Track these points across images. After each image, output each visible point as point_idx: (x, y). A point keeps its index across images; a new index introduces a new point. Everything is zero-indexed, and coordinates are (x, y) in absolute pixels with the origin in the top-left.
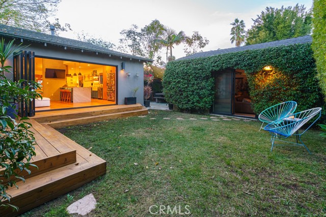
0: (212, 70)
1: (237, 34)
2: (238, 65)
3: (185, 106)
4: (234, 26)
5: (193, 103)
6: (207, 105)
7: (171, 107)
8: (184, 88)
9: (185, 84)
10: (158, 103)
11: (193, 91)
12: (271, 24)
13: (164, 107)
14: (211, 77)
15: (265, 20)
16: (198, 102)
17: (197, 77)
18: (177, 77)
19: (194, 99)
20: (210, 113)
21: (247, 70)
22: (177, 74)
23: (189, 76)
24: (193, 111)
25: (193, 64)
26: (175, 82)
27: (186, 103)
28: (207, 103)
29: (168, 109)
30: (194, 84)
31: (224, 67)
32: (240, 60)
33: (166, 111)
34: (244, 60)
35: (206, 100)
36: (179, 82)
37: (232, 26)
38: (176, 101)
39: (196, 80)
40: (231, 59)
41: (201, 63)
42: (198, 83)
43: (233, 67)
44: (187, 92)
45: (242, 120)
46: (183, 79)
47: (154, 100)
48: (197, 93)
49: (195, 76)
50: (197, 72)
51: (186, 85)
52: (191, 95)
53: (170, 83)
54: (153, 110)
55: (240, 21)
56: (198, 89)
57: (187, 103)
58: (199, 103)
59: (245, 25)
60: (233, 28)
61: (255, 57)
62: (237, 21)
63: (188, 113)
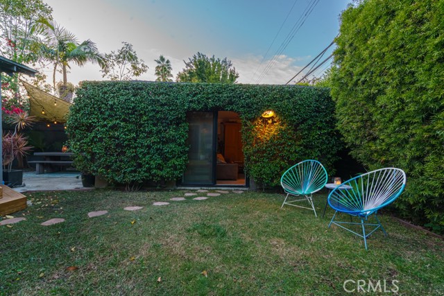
0: (189, 107)
1: (162, 76)
2: (232, 104)
3: (129, 178)
4: (160, 65)
5: (149, 170)
6: (176, 173)
7: (89, 180)
8: (129, 140)
9: (129, 131)
10: (41, 172)
11: (149, 147)
12: (203, 72)
13: (69, 183)
14: (185, 121)
15: (196, 65)
16: (159, 167)
17: (158, 120)
18: (110, 116)
19: (152, 162)
20: (177, 186)
21: (245, 113)
22: (112, 109)
23: (141, 115)
24: (146, 185)
25: (148, 93)
26: (105, 126)
27: (132, 171)
28: (176, 169)
29: (80, 185)
30: (151, 132)
31: (210, 106)
32: (234, 97)
33: (77, 191)
34: (240, 97)
35: (177, 163)
36: (114, 128)
37: (157, 65)
38: (108, 167)
39: (155, 125)
40: (219, 93)
41: (166, 94)
42: (159, 132)
43: (224, 106)
44: (136, 148)
45: (230, 191)
46: (124, 120)
47: (31, 168)
48: (157, 150)
49: (154, 116)
50: (160, 108)
51: (134, 135)
52: (144, 155)
53: (90, 128)
54: (38, 195)
55: (166, 61)
56: (158, 143)
57: (135, 171)
58: (161, 170)
59: (172, 67)
60: (158, 67)
61: (255, 96)
62: (162, 59)
63: (134, 190)
